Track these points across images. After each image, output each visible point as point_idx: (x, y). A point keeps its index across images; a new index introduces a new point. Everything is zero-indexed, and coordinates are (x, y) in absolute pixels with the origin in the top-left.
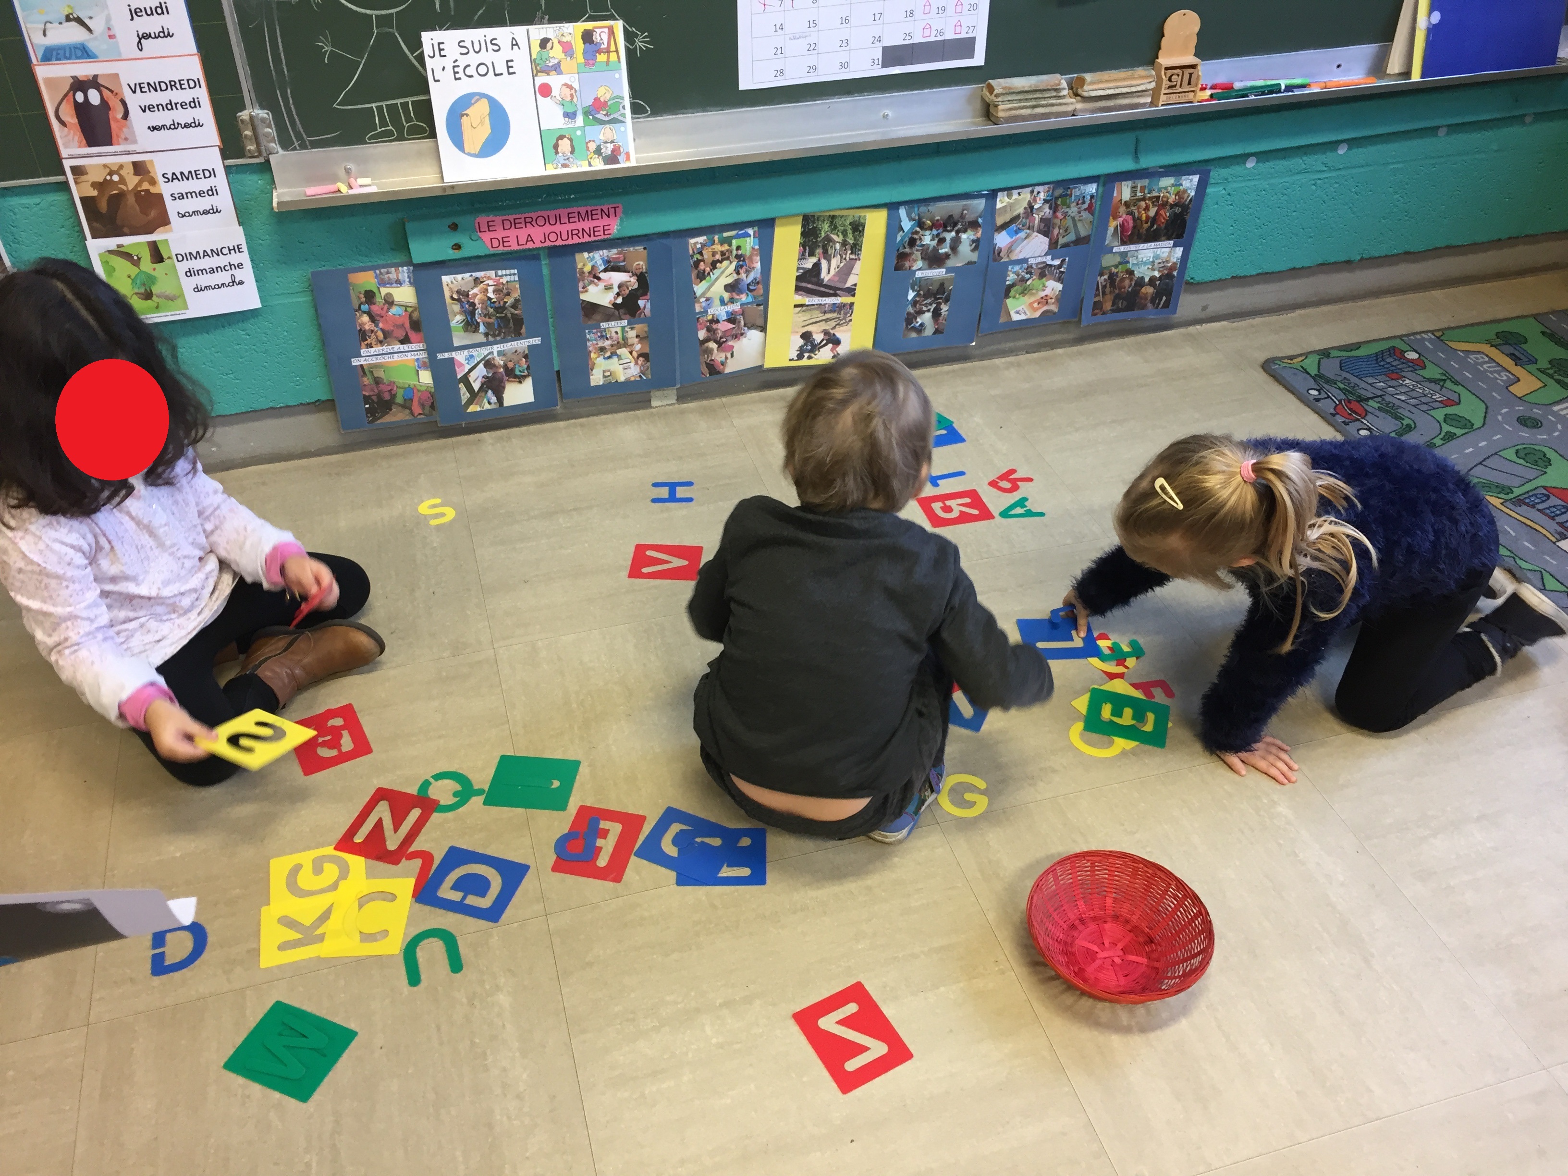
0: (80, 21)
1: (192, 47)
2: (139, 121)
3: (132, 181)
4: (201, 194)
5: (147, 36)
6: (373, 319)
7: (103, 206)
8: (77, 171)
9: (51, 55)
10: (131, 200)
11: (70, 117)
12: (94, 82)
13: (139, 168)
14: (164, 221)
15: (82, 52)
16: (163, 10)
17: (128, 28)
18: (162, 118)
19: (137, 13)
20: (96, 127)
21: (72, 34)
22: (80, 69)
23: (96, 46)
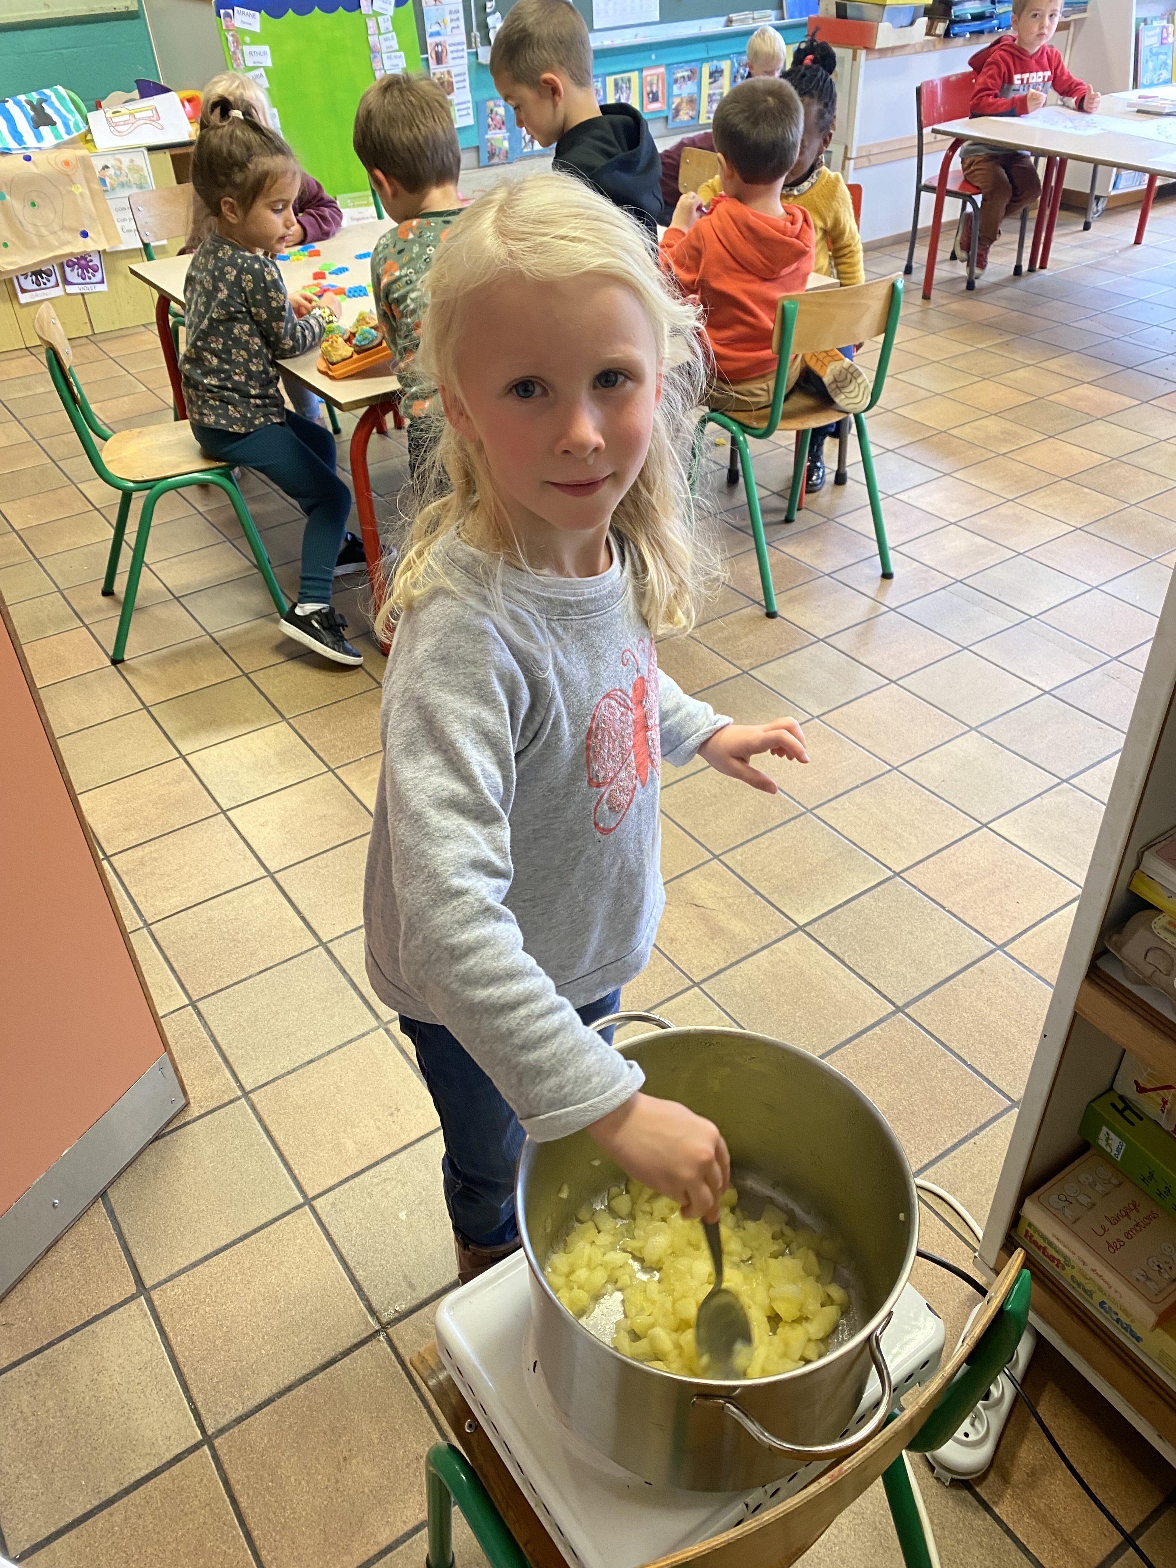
0: (439, 24)
2: (450, 56)
3: (446, 76)
4: (462, 81)
5: (454, 28)
9: (432, 35)
10: (446, 83)
11: (434, 56)
12: (440, 44)
13: (449, 73)
14: (452, 91)
15: (438, 34)
16: (458, 19)
17: (450, 25)
18: (455, 55)
19: (452, 20)
20: (439, 60)
21: (435, 28)
22: (438, 39)
23: (442, 32)
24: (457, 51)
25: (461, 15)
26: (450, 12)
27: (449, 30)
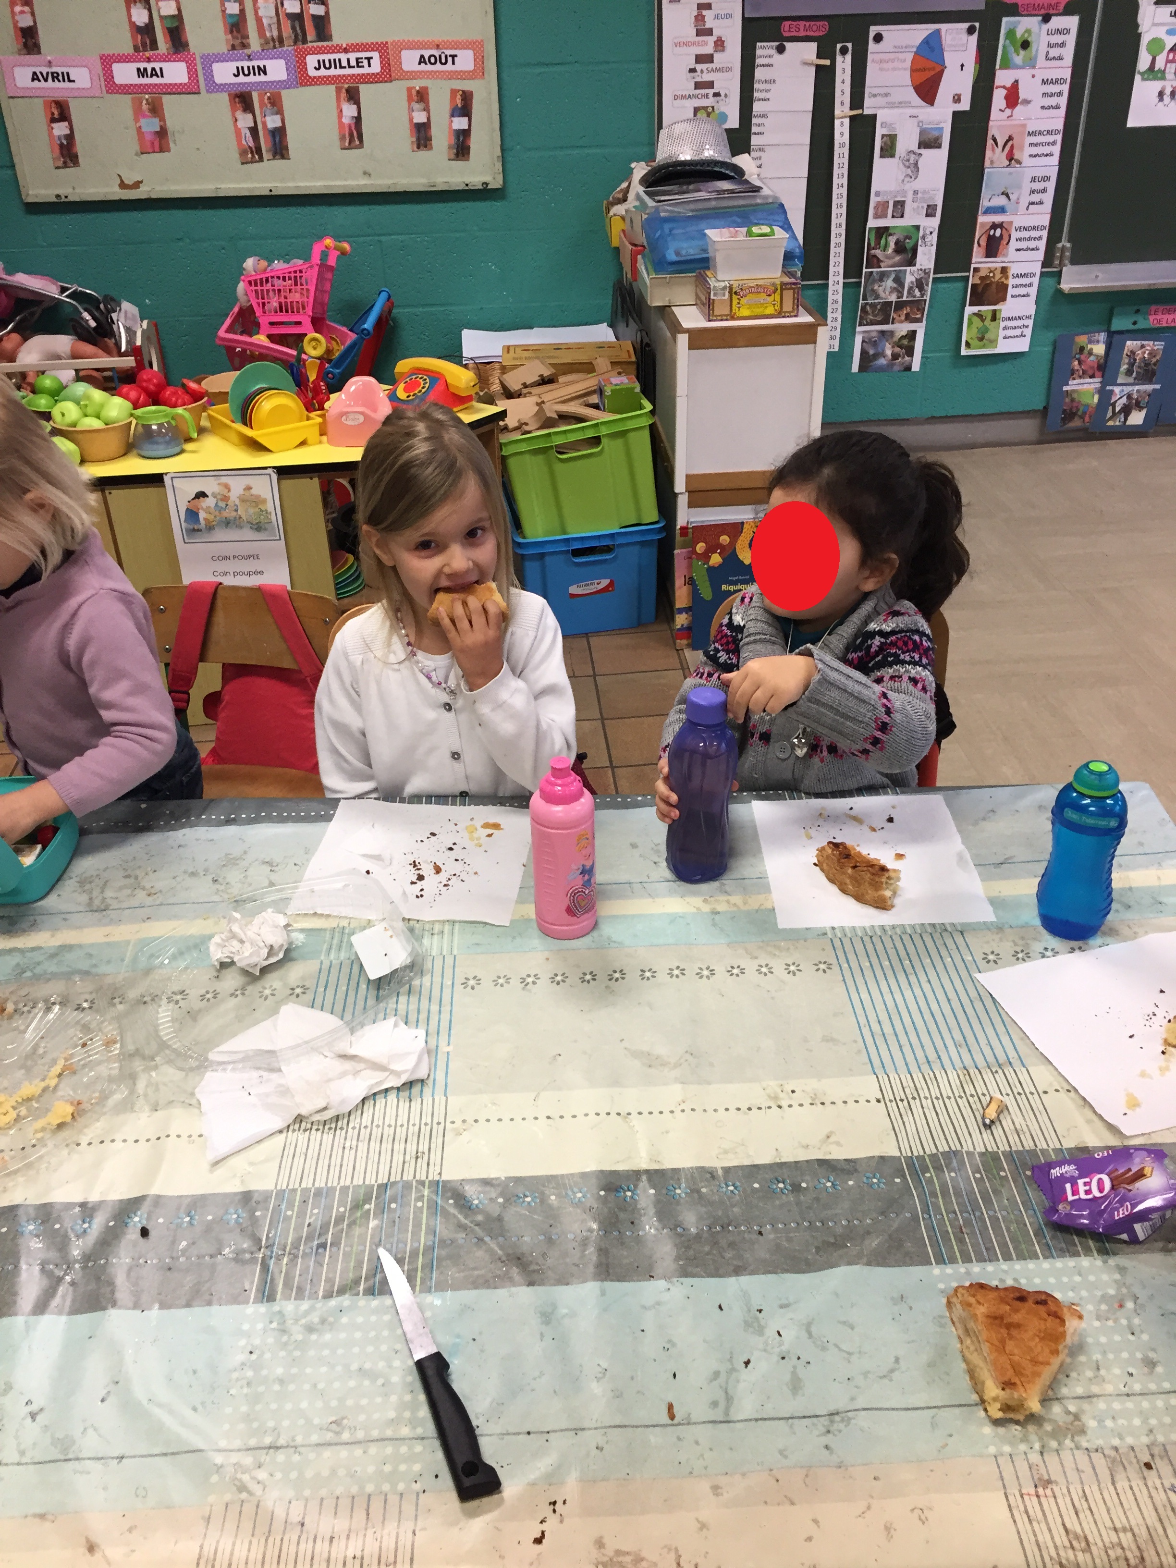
0: (1007, 196)
1: (1049, 210)
2: (1014, 245)
3: (998, 276)
4: (1025, 286)
5: (1033, 203)
6: (1080, 363)
7: (980, 289)
8: (976, 270)
9: (989, 211)
10: (994, 286)
11: (983, 243)
12: (1000, 226)
13: (1004, 270)
14: (1004, 299)
15: (1002, 210)
16: (1044, 190)
17: (1025, 199)
18: (1023, 245)
19: (1033, 192)
20: (993, 248)
21: (1001, 201)
22: (997, 218)
23: (1008, 208)
24: (1029, 239)
25: (1051, 186)
26: (1033, 180)
27: (1024, 203)
